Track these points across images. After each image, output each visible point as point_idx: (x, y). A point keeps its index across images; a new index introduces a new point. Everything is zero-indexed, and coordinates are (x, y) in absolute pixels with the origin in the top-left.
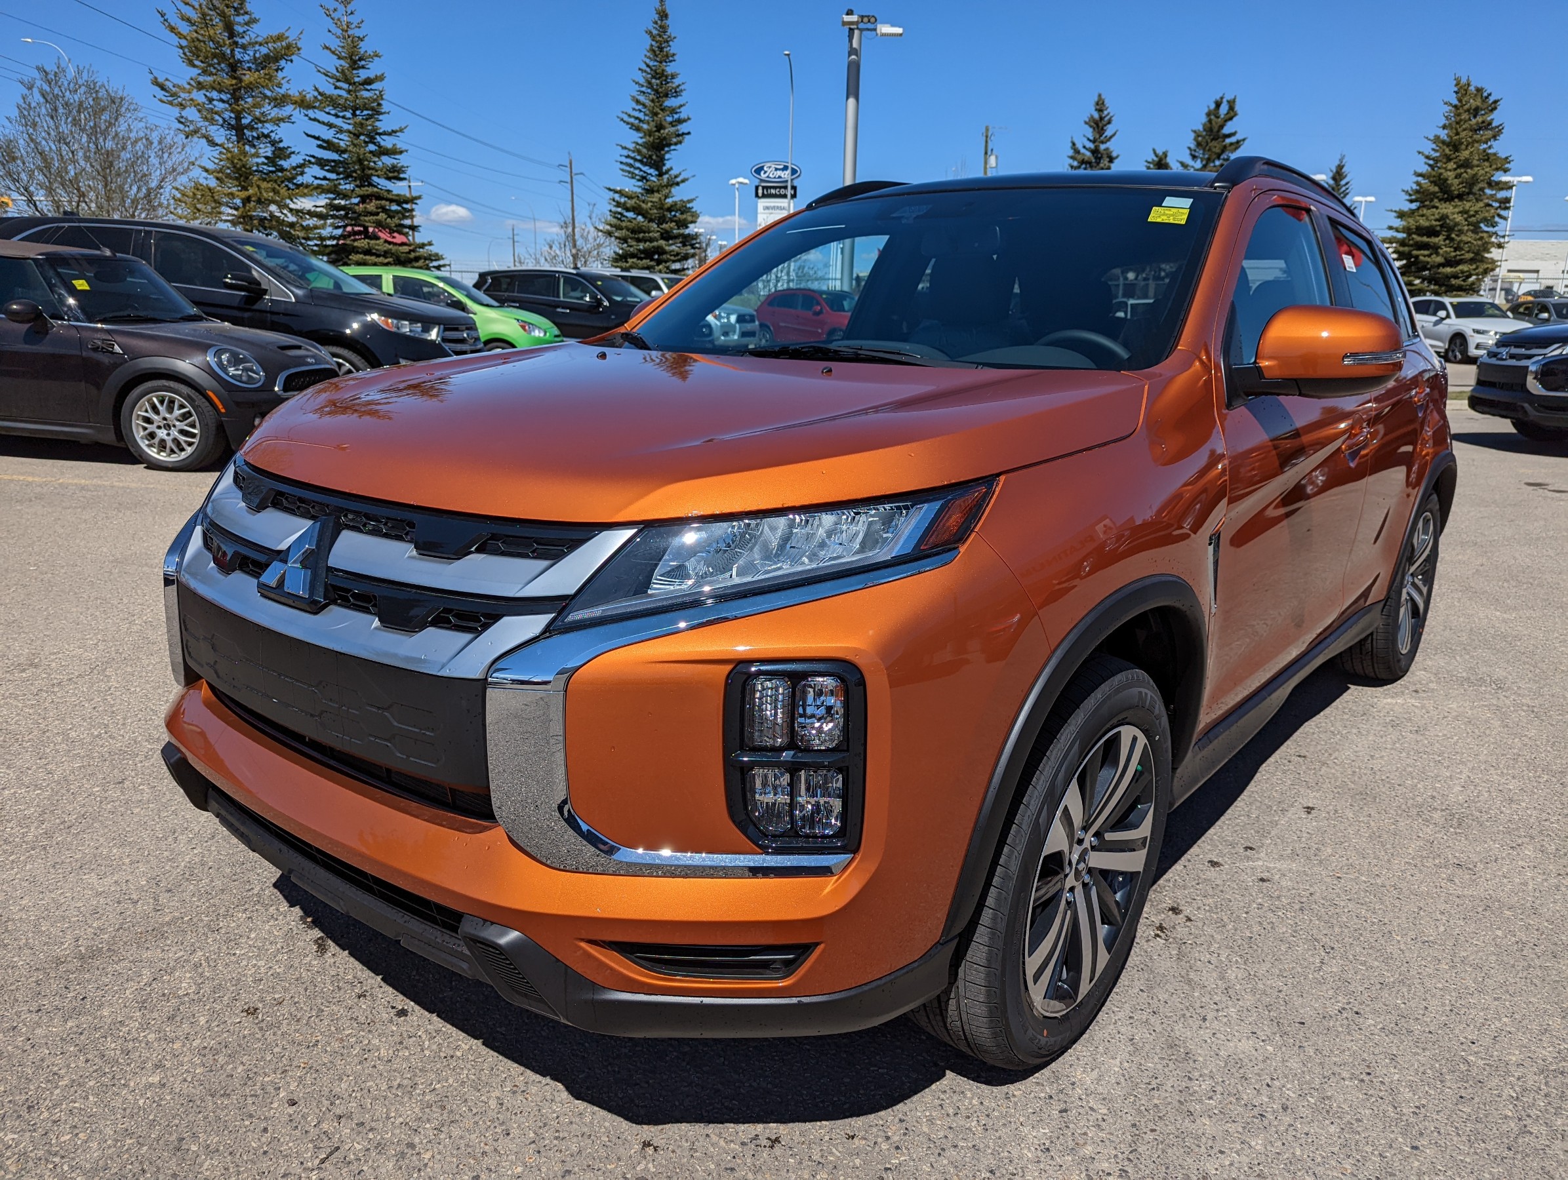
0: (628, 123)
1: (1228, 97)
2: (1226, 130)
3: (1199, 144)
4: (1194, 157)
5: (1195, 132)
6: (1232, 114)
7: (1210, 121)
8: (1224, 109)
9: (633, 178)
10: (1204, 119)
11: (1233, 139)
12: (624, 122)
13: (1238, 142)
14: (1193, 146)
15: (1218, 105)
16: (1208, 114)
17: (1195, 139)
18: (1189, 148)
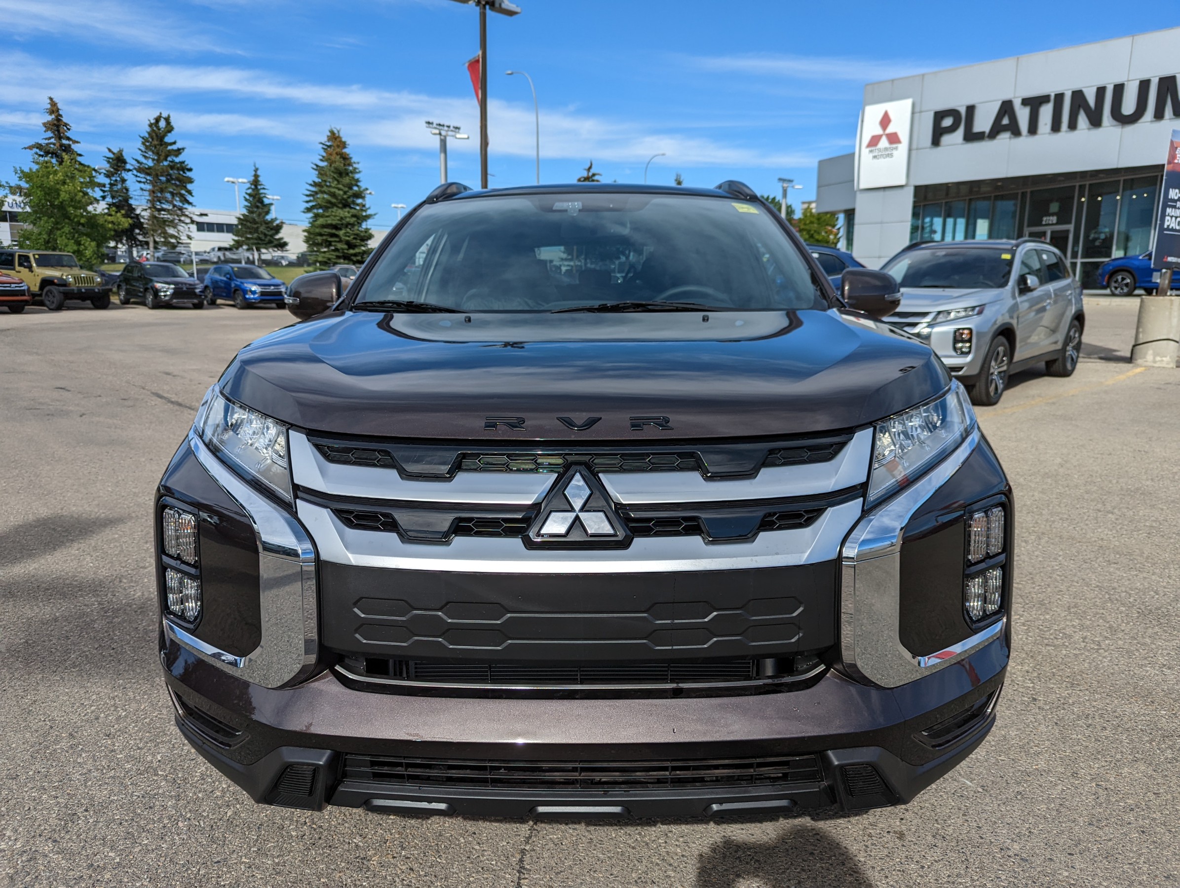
1: (164, 115)
2: (168, 139)
3: (147, 147)
4: (146, 157)
5: (143, 138)
6: (170, 128)
7: (153, 131)
8: (162, 124)
10: (149, 129)
11: (174, 147)
13: (179, 150)
14: (143, 148)
15: (158, 120)
16: (151, 125)
17: (143, 143)
18: (140, 149)
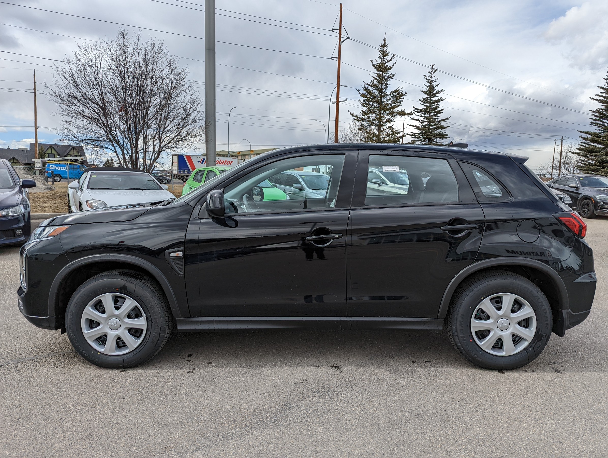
0: (597, 100)
9: (596, 126)
12: (594, 99)
